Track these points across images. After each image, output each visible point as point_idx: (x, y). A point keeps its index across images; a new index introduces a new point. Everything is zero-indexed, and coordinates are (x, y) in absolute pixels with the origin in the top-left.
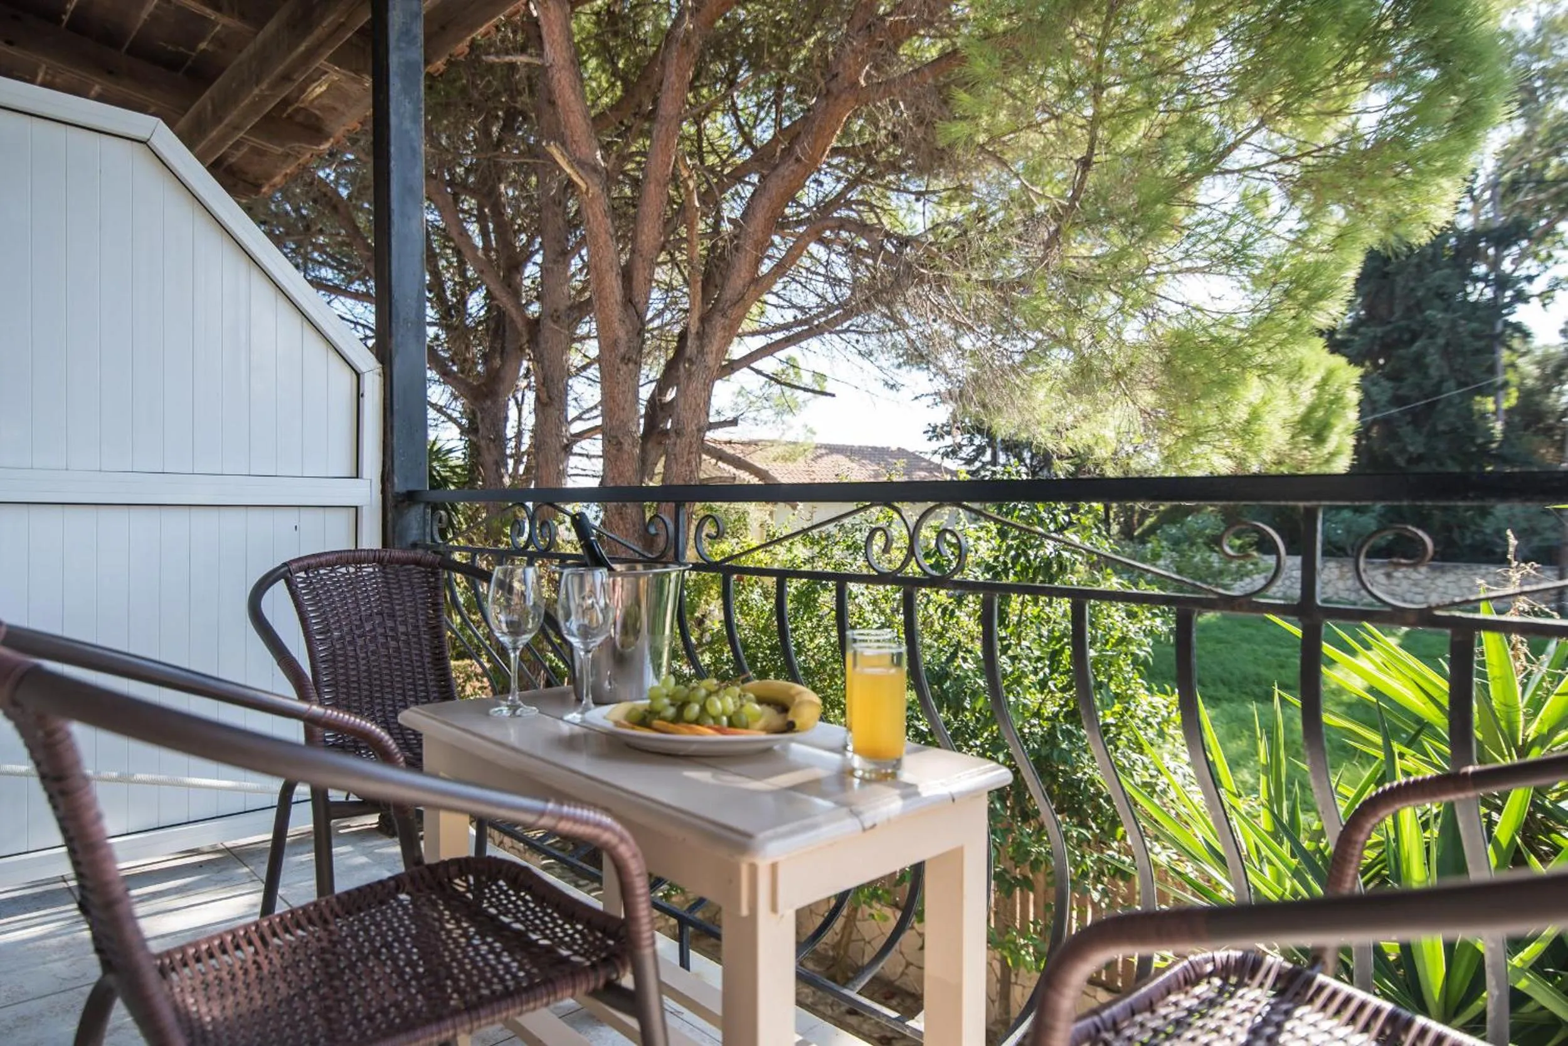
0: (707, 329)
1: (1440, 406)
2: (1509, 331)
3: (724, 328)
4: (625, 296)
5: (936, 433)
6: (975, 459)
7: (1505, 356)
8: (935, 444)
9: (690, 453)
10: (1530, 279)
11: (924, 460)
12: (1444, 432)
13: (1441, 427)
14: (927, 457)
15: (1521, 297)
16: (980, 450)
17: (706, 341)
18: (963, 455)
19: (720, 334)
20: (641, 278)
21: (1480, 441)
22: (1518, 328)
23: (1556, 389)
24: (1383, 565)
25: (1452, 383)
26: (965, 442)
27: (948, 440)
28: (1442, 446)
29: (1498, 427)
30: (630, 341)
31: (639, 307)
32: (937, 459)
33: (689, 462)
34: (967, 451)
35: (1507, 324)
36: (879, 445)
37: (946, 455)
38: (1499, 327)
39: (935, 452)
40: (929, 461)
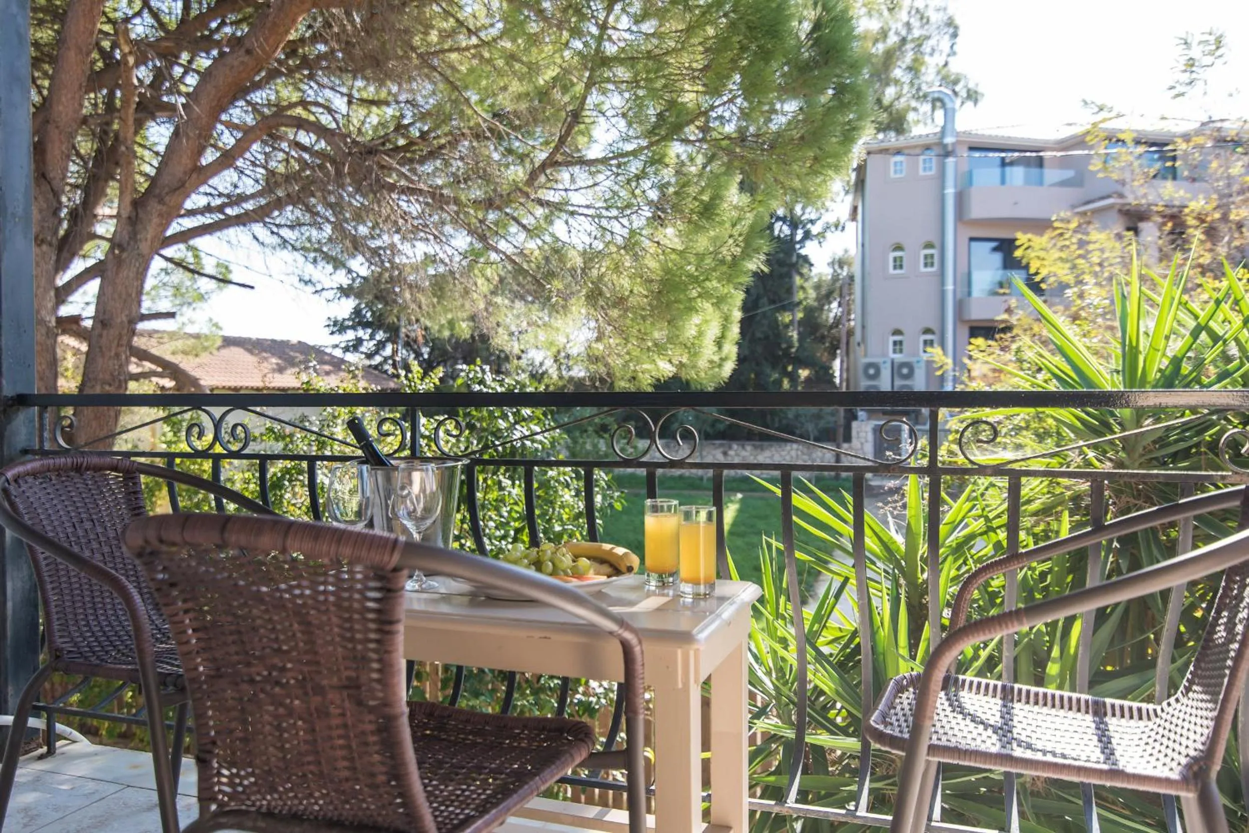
0: (141, 215)
1: (758, 318)
2: (801, 261)
3: (160, 215)
4: (37, 169)
5: (339, 327)
6: (377, 352)
7: (798, 280)
8: (337, 339)
9: (118, 345)
10: (812, 222)
11: (326, 354)
12: (760, 339)
13: (759, 335)
14: (328, 350)
15: (807, 235)
16: (381, 345)
17: (139, 227)
18: (363, 349)
19: (155, 220)
20: (57, 152)
21: (784, 346)
22: (806, 259)
23: (826, 307)
24: (721, 445)
25: (765, 300)
26: (367, 337)
27: (350, 335)
28: (759, 349)
29: (794, 335)
30: (43, 220)
31: (55, 183)
32: (338, 353)
33: (117, 355)
34: (368, 346)
35: (800, 256)
36: (278, 338)
37: (346, 349)
38: (794, 259)
39: (336, 346)
40: (330, 355)
